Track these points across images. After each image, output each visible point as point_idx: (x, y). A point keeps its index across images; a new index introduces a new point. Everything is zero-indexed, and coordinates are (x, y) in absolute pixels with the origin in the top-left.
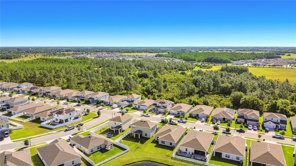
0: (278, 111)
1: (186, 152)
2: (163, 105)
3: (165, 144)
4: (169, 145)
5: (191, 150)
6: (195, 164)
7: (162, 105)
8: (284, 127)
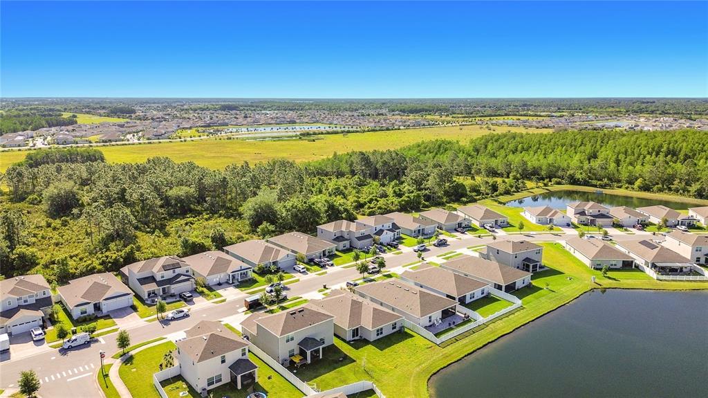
0: (343, 215)
1: (431, 323)
2: (178, 271)
3: (385, 333)
4: (392, 331)
5: (436, 315)
7: (174, 272)
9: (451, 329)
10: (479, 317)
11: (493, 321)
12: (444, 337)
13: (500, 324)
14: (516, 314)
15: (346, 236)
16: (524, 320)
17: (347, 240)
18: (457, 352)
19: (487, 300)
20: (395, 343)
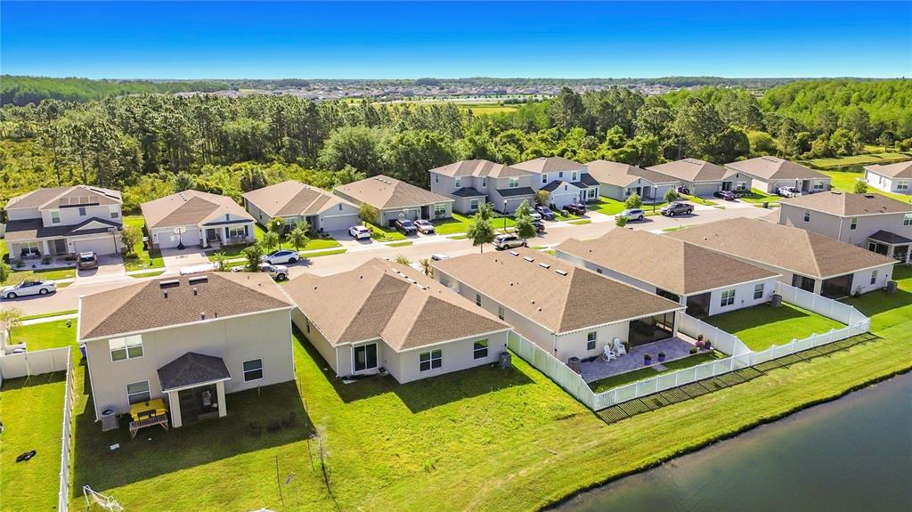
1: (592, 353)
2: (90, 211)
3: (448, 366)
4: (470, 362)
5: (612, 333)
6: (718, 387)
7: (83, 213)
8: (592, 195)
9: (651, 372)
10: (741, 349)
11: (783, 362)
12: (618, 394)
13: (800, 371)
14: (853, 351)
15: (480, 187)
16: (877, 366)
17: (481, 194)
18: (652, 438)
19: (771, 310)
20: (467, 396)
